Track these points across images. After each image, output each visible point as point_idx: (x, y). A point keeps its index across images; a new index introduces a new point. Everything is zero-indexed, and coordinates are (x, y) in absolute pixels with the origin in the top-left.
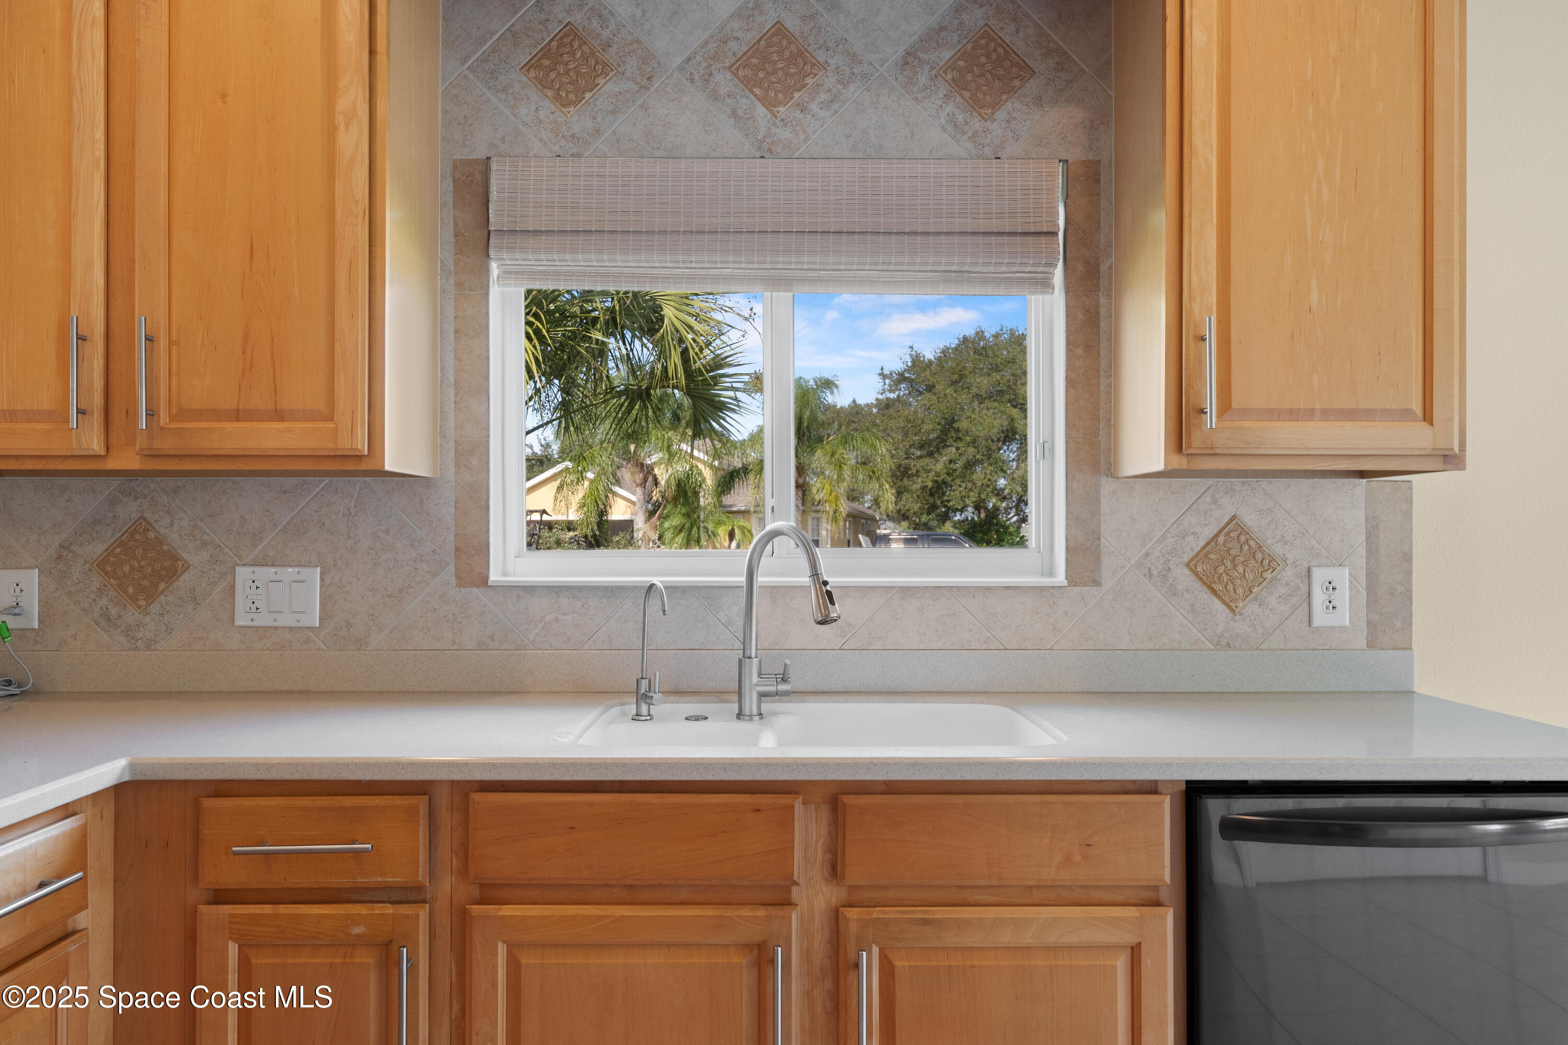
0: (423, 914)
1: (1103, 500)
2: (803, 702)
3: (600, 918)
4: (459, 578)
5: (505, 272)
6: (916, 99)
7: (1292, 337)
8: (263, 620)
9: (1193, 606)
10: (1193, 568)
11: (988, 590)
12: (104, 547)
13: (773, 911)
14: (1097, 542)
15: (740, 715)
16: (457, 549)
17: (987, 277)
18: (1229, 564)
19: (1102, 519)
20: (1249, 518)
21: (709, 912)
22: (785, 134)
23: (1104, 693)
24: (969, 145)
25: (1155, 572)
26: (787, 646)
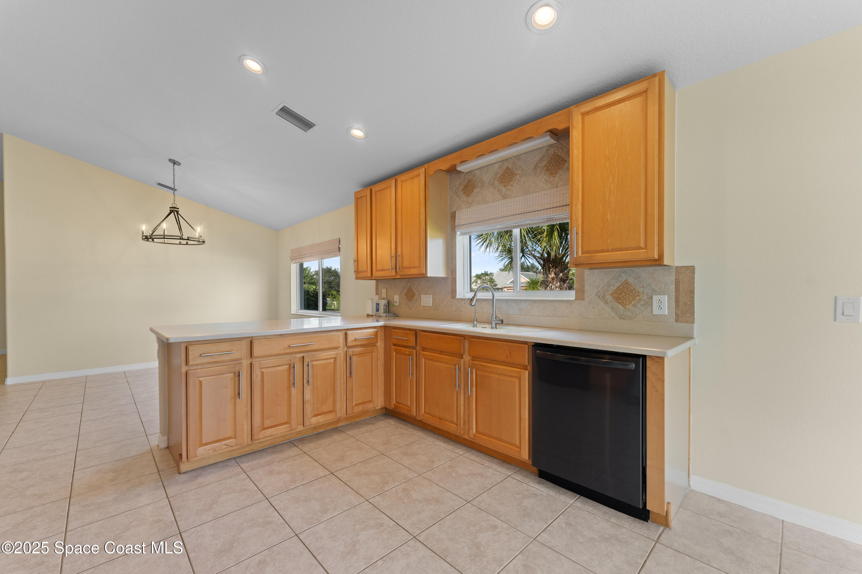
0: (415, 351)
1: (585, 276)
2: (508, 326)
3: (435, 356)
4: (452, 297)
5: (461, 233)
6: (537, 177)
7: (602, 229)
8: (425, 305)
9: (612, 306)
10: (612, 295)
11: (554, 301)
12: (406, 291)
13: (459, 359)
14: (583, 288)
15: (491, 328)
16: (451, 291)
17: (557, 219)
18: (624, 294)
19: (585, 282)
20: (631, 280)
21: (450, 357)
22: (508, 193)
23: (585, 330)
24: (550, 185)
25: (601, 297)
26: (509, 314)
